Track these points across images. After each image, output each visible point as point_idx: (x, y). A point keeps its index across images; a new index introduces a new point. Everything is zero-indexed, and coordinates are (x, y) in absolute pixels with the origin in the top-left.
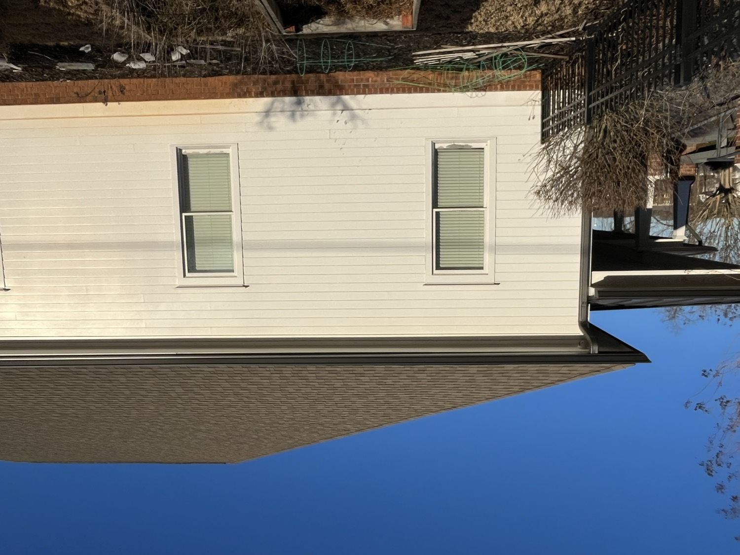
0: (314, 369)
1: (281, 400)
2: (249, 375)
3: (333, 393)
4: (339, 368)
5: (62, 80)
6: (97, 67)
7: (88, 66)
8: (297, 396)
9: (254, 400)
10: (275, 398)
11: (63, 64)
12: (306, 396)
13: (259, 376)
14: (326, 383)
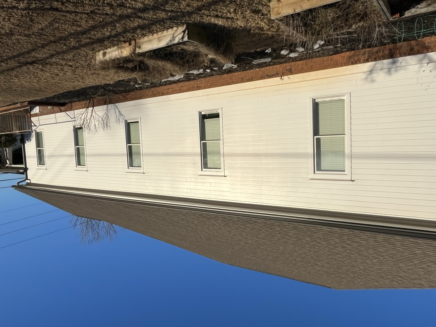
0: (401, 239)
1: (373, 256)
2: (353, 236)
3: (414, 258)
4: (420, 241)
5: (254, 69)
6: (272, 59)
7: (268, 60)
8: (385, 255)
9: (354, 253)
10: (369, 254)
11: (256, 60)
12: (392, 256)
13: (360, 238)
14: (409, 250)
